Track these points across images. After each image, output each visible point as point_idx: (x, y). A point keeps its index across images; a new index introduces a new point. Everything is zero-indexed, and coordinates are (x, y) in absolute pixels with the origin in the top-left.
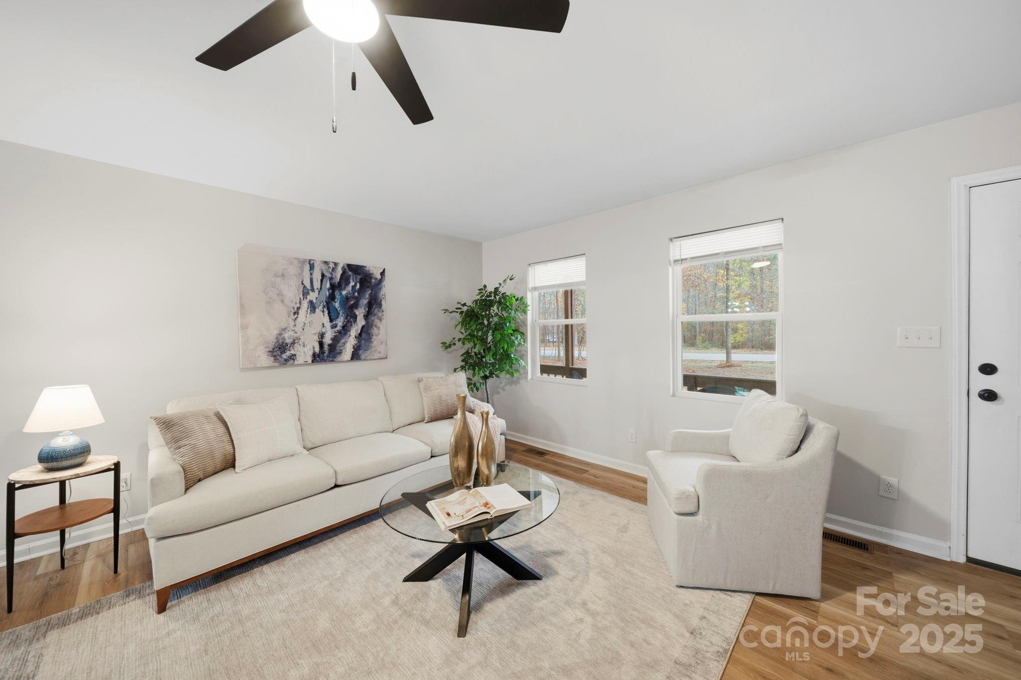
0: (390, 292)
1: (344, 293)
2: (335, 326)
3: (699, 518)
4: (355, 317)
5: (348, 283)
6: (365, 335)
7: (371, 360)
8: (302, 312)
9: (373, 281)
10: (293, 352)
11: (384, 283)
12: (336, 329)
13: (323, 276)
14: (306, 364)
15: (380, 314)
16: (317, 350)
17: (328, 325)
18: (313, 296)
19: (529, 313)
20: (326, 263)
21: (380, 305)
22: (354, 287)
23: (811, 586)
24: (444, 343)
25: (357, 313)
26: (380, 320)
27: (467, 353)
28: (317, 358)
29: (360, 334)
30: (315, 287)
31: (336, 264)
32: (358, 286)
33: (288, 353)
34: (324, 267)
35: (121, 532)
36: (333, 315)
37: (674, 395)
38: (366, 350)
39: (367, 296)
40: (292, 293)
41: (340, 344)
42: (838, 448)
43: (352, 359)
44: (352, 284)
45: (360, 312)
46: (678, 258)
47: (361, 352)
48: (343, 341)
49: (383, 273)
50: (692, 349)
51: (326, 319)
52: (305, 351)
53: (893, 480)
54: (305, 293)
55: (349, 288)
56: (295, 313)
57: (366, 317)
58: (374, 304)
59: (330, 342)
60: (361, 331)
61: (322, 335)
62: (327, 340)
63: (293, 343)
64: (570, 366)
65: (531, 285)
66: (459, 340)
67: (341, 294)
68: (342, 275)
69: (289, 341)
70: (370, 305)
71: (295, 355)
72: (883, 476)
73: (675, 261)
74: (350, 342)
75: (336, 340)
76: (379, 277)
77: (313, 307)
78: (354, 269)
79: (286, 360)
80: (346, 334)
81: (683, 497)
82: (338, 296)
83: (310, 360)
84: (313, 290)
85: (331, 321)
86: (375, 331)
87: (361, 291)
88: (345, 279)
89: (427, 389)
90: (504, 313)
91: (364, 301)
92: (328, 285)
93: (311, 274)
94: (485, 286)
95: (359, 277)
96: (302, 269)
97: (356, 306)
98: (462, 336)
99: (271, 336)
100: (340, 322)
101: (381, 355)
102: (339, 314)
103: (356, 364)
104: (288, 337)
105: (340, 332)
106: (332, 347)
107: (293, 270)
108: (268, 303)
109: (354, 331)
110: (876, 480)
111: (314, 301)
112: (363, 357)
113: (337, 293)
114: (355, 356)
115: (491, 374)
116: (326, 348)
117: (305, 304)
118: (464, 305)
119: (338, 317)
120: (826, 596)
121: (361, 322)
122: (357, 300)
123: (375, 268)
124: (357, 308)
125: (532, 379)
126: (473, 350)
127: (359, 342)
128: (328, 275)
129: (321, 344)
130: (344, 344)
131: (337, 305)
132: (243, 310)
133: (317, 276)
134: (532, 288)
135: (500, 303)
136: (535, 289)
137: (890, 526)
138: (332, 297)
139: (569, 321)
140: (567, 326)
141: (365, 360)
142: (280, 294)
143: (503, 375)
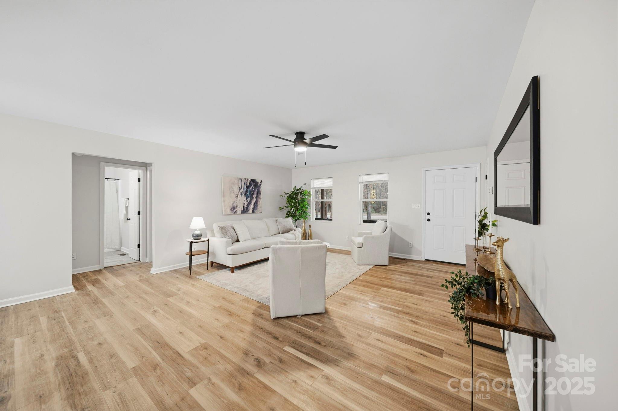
0: (263, 188)
1: (250, 189)
2: (247, 201)
3: (363, 248)
4: (253, 198)
5: (251, 186)
6: (256, 204)
7: (258, 213)
8: (239, 196)
9: (258, 185)
10: (236, 210)
11: (261, 186)
12: (248, 202)
13: (244, 183)
14: (239, 214)
15: (260, 197)
16: (243, 209)
17: (246, 200)
18: (242, 191)
19: (311, 197)
20: (245, 179)
21: (260, 194)
22: (253, 187)
23: (387, 263)
24: (280, 208)
25: (254, 197)
26: (260, 199)
27: (289, 211)
28: (243, 212)
29: (254, 204)
30: (242, 187)
31: (248, 179)
32: (254, 187)
33: (235, 210)
34: (245, 180)
35: (192, 265)
36: (247, 197)
37: (360, 224)
38: (256, 210)
39: (257, 190)
40: (236, 189)
41: (249, 208)
42: (393, 230)
43: (252, 213)
44: (252, 186)
45: (255, 196)
46: (362, 181)
47: (255, 210)
48: (249, 206)
49: (261, 182)
50: (378, 214)
51: (245, 198)
52: (239, 209)
53: (411, 243)
54: (240, 190)
55: (252, 188)
56: (237, 196)
57: (256, 198)
58: (259, 193)
59: (246, 207)
60: (255, 203)
61: (244, 204)
62: (245, 206)
63: (236, 207)
64: (323, 218)
65: (312, 187)
66: (286, 206)
67: (249, 190)
68: (250, 183)
69: (235, 206)
70: (257, 194)
71: (237, 211)
72: (409, 242)
73: (361, 182)
74: (252, 207)
75: (248, 206)
76: (260, 183)
77: (242, 194)
78: (253, 181)
79: (235, 212)
80: (250, 204)
81: (359, 243)
82: (248, 191)
83: (241, 212)
84: (242, 188)
85: (246, 199)
86: (259, 203)
87: (255, 189)
88: (250, 184)
89: (280, 223)
90: (303, 197)
91: (256, 192)
92: (246, 187)
93: (241, 183)
94: (295, 187)
95: (254, 184)
96: (239, 181)
97: (253, 194)
98: (287, 205)
99: (231, 204)
100: (249, 199)
101: (261, 212)
102: (248, 197)
103: (253, 214)
104: (235, 204)
105: (249, 203)
106: (247, 208)
107: (236, 182)
108: (230, 193)
109: (253, 203)
110: (408, 243)
111: (242, 192)
112: (255, 212)
113: (248, 189)
114: (253, 212)
115: (298, 219)
116: (245, 208)
117: (240, 194)
118: (288, 194)
119: (248, 198)
120: (389, 265)
121: (255, 200)
122: (254, 191)
123: (259, 180)
124: (253, 195)
125: (312, 221)
126: (291, 210)
127: (254, 207)
128: (246, 183)
129: (244, 207)
130: (250, 207)
131: (248, 193)
132: (224, 195)
133: (243, 184)
134: (313, 188)
135: (301, 193)
136: (314, 188)
137: (411, 255)
138: (247, 191)
139: (323, 200)
140: (322, 202)
141: (256, 213)
142: (233, 190)
143: (302, 219)
